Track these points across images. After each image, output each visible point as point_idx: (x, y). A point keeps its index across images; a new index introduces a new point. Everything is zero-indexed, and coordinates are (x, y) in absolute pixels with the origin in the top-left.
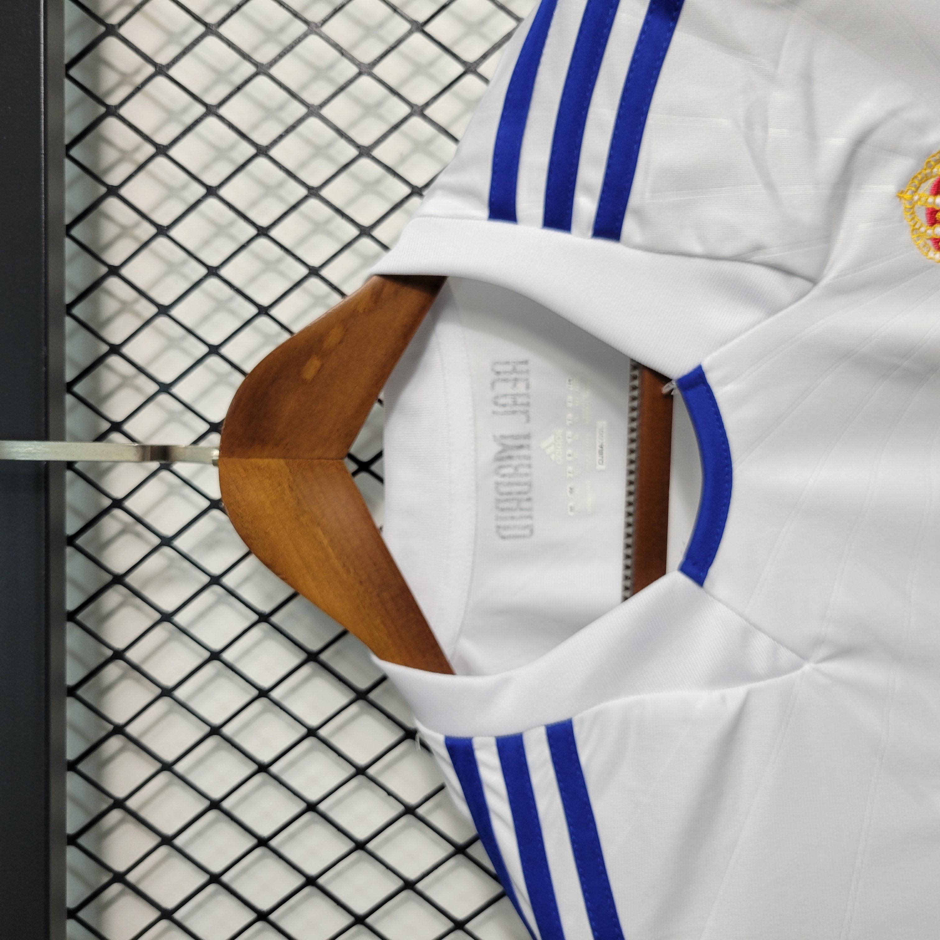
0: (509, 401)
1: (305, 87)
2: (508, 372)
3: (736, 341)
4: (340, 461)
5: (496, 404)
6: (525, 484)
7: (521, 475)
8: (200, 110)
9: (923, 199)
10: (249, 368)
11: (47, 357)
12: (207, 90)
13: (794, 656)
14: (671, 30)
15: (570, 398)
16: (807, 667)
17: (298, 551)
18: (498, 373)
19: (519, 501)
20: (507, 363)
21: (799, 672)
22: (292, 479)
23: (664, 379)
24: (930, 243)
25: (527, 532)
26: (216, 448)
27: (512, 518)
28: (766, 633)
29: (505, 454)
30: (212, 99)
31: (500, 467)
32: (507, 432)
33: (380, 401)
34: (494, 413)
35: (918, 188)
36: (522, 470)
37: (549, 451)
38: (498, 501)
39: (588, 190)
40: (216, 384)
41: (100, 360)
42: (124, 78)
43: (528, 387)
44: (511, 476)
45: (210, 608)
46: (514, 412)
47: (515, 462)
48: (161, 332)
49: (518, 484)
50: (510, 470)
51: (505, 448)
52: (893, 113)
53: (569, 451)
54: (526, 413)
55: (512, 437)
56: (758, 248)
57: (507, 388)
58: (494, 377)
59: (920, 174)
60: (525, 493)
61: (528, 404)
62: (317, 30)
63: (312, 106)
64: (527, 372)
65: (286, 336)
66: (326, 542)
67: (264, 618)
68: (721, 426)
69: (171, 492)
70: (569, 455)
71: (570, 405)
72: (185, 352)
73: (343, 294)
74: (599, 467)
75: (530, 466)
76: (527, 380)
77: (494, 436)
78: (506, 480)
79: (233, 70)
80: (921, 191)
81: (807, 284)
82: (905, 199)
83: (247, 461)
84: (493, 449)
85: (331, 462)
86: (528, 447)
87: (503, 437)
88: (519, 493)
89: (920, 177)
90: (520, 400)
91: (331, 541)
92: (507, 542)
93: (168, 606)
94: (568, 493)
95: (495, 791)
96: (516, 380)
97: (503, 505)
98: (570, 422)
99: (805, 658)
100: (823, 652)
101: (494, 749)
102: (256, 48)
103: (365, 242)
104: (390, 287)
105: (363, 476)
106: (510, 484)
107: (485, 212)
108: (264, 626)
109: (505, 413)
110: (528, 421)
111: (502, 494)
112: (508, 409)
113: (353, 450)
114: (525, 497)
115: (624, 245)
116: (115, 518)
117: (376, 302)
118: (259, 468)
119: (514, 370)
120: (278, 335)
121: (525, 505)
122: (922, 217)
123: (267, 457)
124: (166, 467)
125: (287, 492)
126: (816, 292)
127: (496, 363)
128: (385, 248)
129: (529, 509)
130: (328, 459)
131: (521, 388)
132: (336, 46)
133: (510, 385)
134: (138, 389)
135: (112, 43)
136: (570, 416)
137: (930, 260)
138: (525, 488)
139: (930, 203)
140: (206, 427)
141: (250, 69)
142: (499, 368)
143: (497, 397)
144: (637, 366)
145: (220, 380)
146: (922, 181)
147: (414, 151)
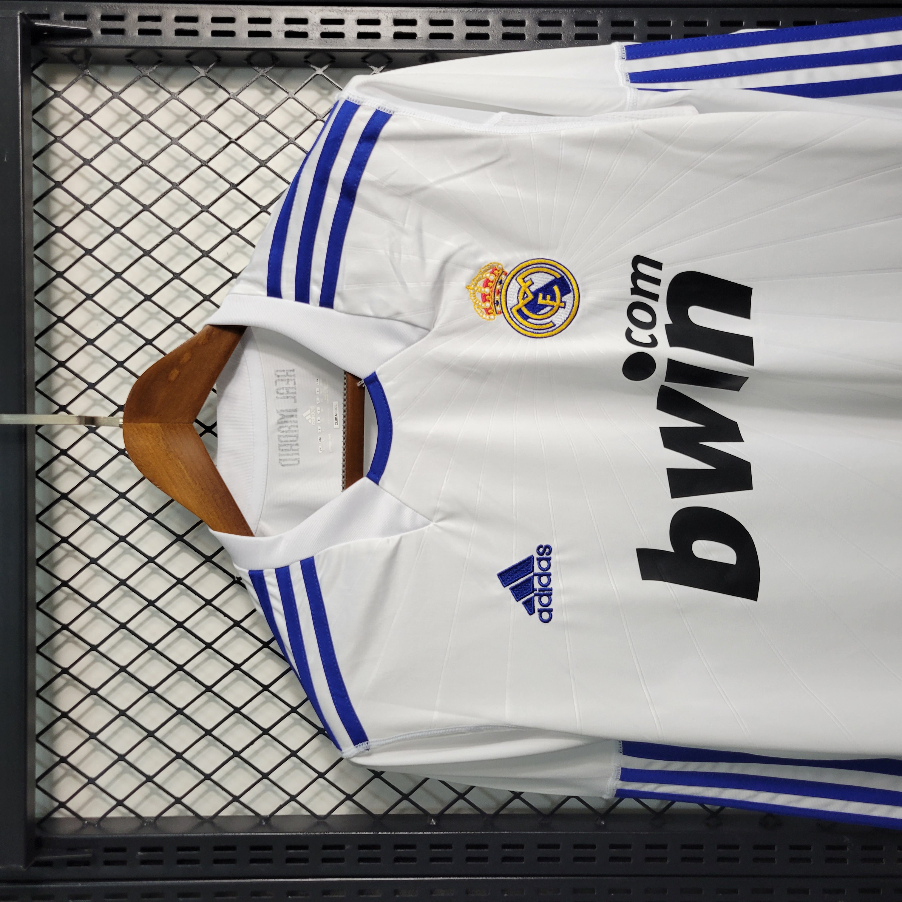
0: (285, 391)
1: (170, 218)
2: (284, 376)
3: (392, 360)
4: (191, 424)
5: (278, 393)
6: (295, 436)
7: (292, 431)
8: (110, 230)
9: (479, 289)
10: (140, 374)
11: (25, 370)
12: (114, 219)
13: (425, 519)
14: (352, 206)
15: (317, 389)
16: (432, 525)
17: (167, 473)
18: (279, 376)
19: (292, 445)
20: (284, 371)
21: (427, 527)
22: (164, 434)
23: (359, 379)
24: (484, 310)
25: (296, 462)
26: (121, 418)
27: (288, 455)
28: (410, 508)
29: (283, 420)
30: (117, 224)
31: (281, 427)
32: (283, 409)
33: (214, 391)
34: (277, 397)
35: (476, 284)
36: (293, 429)
37: (307, 418)
38: (280, 445)
39: (316, 282)
40: (122, 383)
41: (53, 371)
43: (295, 384)
44: (286, 432)
46: (288, 397)
47: (289, 424)
48: (88, 354)
49: (291, 436)
50: (286, 429)
51: (283, 417)
52: (462, 248)
53: (319, 418)
54: (294, 397)
55: (287, 411)
56: (398, 313)
57: (283, 384)
58: (277, 378)
59: (477, 277)
60: (295, 441)
61: (295, 393)
62: (177, 187)
63: (175, 228)
64: (294, 375)
65: (162, 356)
66: (183, 468)
67: (151, 516)
68: (386, 403)
69: (95, 446)
70: (319, 420)
71: (318, 393)
72: (103, 365)
73: (194, 333)
74: (335, 426)
75: (297, 426)
76: (294, 379)
77: (277, 410)
78: (284, 434)
80: (478, 285)
81: (426, 331)
82: (471, 289)
83: (139, 424)
84: (277, 417)
85: (185, 424)
86: (296, 416)
87: (282, 411)
88: (291, 441)
89: (477, 279)
90: (290, 391)
91: (186, 467)
92: (285, 468)
93: (94, 512)
94: (319, 440)
95: (275, 598)
96: (288, 380)
97: (282, 448)
98: (319, 402)
99: (431, 520)
100: (438, 516)
101: (275, 575)
102: (142, 196)
103: (207, 304)
104: (216, 331)
105: (208, 434)
106: (286, 436)
107: (265, 293)
108: (151, 521)
109: (283, 398)
110: (295, 402)
111: (282, 442)
112: (284, 395)
113: (198, 418)
114: (295, 443)
115: (335, 310)
117: (209, 339)
118: (145, 428)
119: (287, 375)
120: (158, 355)
121: (295, 447)
122: (479, 297)
123: (150, 422)
124: (92, 431)
125: (161, 441)
126: (429, 335)
127: (277, 371)
128: (218, 306)
129: (297, 450)
130: (184, 423)
131: (291, 384)
132: (188, 196)
133: (285, 382)
134: (75, 387)
136: (318, 399)
137: (484, 319)
138: (295, 438)
139: (483, 291)
140: (116, 408)
141: (139, 208)
142: (278, 374)
143: (278, 389)
144: (346, 373)
145: (124, 381)
146: (478, 281)
147: (235, 252)
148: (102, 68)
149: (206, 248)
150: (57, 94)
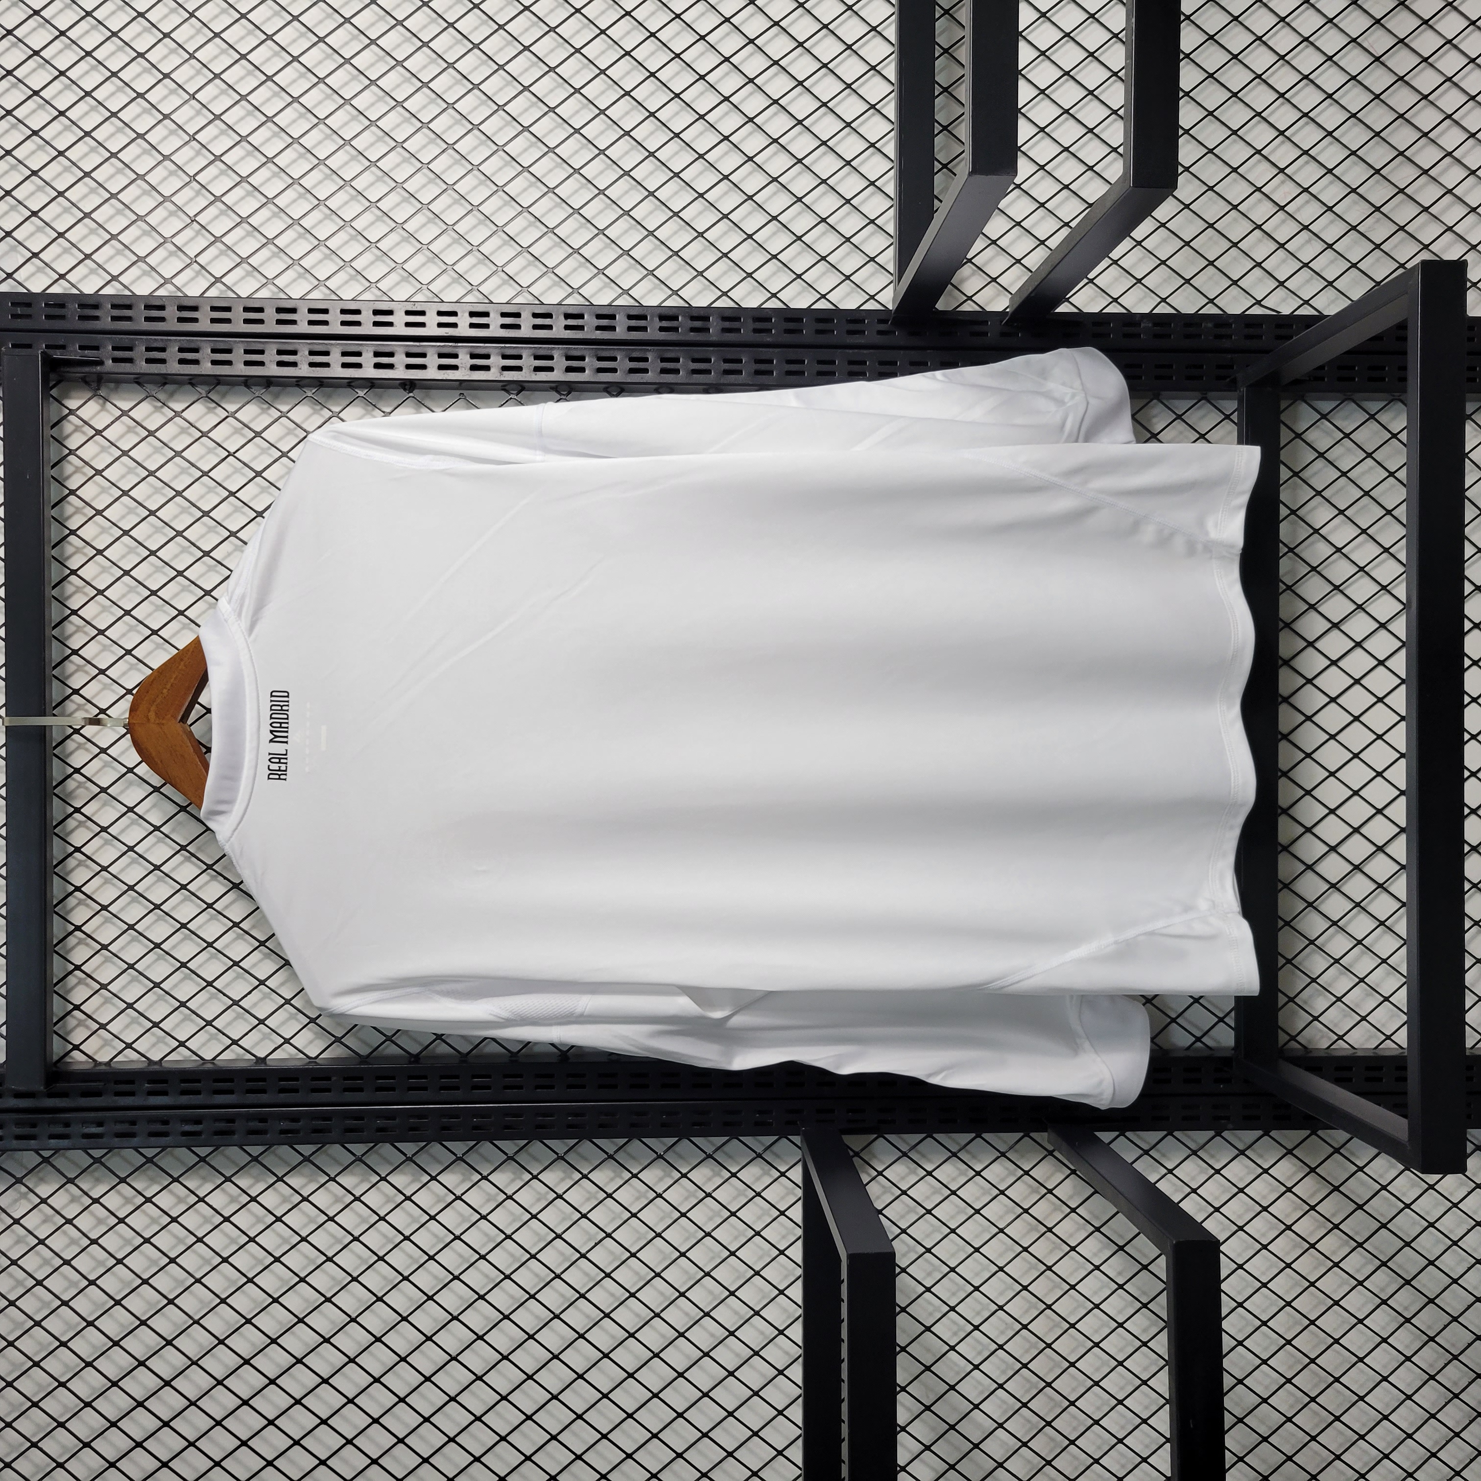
72: (113, 653)
134: (87, 673)
147: (235, 550)
148: (112, 385)
149: (207, 548)
150: (72, 412)
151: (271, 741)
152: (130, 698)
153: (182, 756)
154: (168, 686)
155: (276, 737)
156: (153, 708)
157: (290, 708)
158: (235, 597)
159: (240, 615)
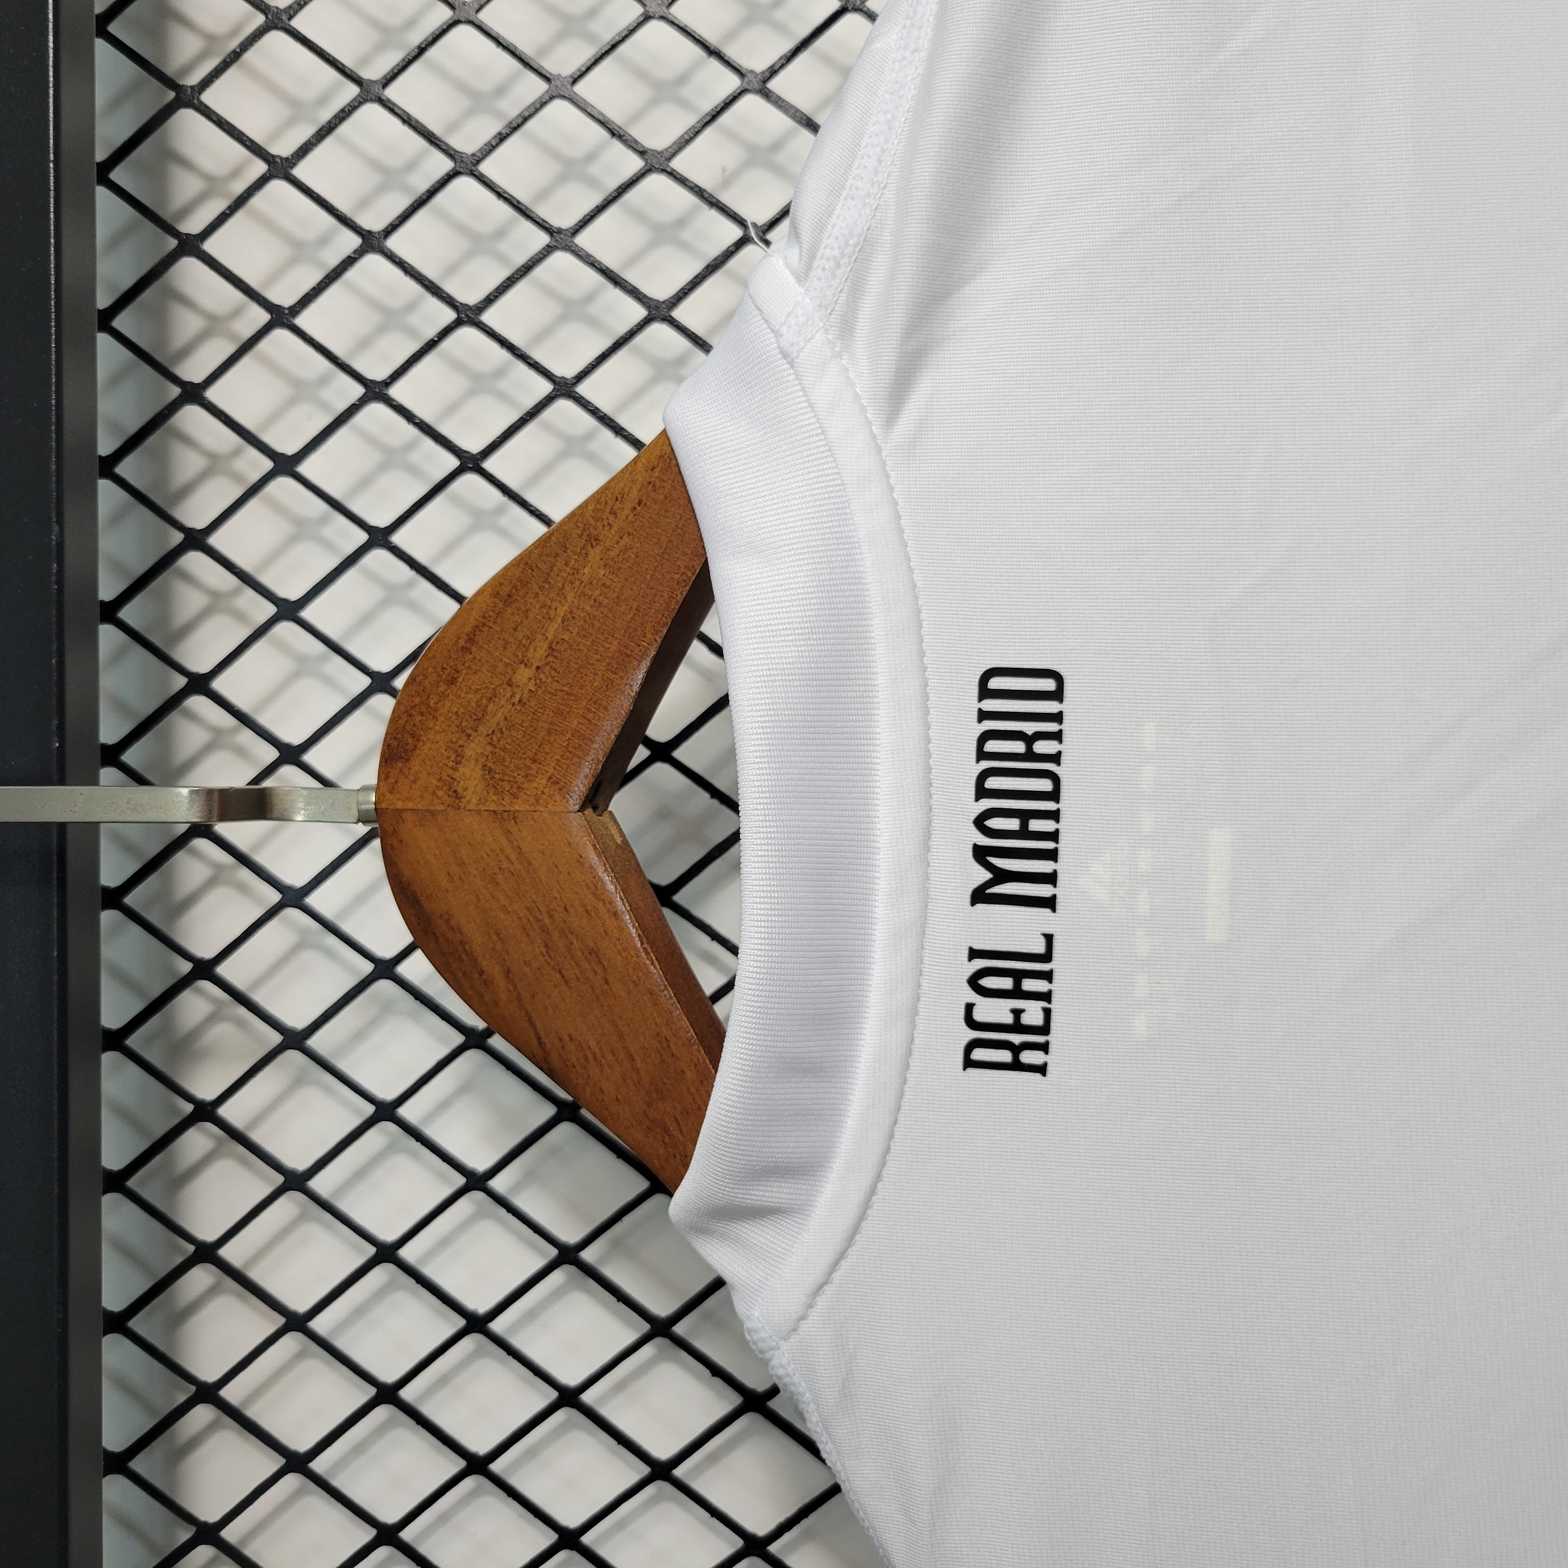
1: (543, 194)
8: (351, 242)
12: (364, 203)
30: (373, 222)
41: (174, 702)
42: (213, 184)
45: (377, 1159)
63: (560, 231)
72: (324, 543)
79: (411, 166)
102: (454, 126)
103: (659, 332)
108: (477, 1196)
116: (201, 992)
132: (603, 123)
134: (238, 614)
135: (187, 118)
141: (442, 164)
151: (980, 896)
152: (383, 704)
153: (593, 953)
154: (538, 653)
155: (1002, 876)
156: (475, 747)
157: (1067, 748)
158: (829, 249)
159: (847, 328)
